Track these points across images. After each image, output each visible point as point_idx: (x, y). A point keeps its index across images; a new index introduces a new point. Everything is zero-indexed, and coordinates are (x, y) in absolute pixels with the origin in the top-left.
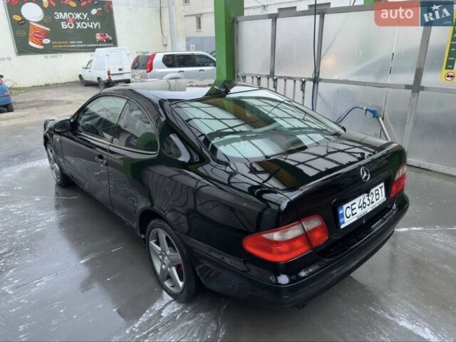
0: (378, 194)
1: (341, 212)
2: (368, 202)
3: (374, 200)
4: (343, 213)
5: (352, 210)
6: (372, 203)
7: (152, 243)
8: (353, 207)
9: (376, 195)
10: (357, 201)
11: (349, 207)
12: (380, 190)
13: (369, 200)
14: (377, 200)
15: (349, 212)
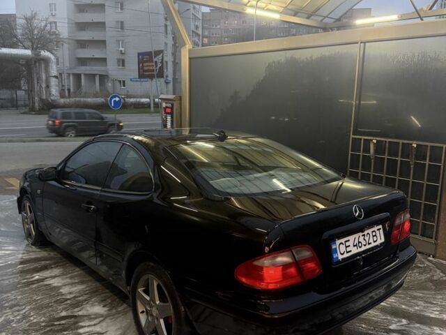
0: (375, 235)
1: (334, 247)
2: (364, 243)
3: (371, 241)
4: (336, 248)
5: (346, 247)
6: (369, 244)
7: (140, 290)
8: (347, 244)
9: (373, 236)
10: (351, 238)
11: (342, 243)
12: (378, 232)
13: (364, 239)
14: (374, 242)
15: (343, 248)
